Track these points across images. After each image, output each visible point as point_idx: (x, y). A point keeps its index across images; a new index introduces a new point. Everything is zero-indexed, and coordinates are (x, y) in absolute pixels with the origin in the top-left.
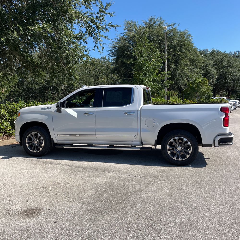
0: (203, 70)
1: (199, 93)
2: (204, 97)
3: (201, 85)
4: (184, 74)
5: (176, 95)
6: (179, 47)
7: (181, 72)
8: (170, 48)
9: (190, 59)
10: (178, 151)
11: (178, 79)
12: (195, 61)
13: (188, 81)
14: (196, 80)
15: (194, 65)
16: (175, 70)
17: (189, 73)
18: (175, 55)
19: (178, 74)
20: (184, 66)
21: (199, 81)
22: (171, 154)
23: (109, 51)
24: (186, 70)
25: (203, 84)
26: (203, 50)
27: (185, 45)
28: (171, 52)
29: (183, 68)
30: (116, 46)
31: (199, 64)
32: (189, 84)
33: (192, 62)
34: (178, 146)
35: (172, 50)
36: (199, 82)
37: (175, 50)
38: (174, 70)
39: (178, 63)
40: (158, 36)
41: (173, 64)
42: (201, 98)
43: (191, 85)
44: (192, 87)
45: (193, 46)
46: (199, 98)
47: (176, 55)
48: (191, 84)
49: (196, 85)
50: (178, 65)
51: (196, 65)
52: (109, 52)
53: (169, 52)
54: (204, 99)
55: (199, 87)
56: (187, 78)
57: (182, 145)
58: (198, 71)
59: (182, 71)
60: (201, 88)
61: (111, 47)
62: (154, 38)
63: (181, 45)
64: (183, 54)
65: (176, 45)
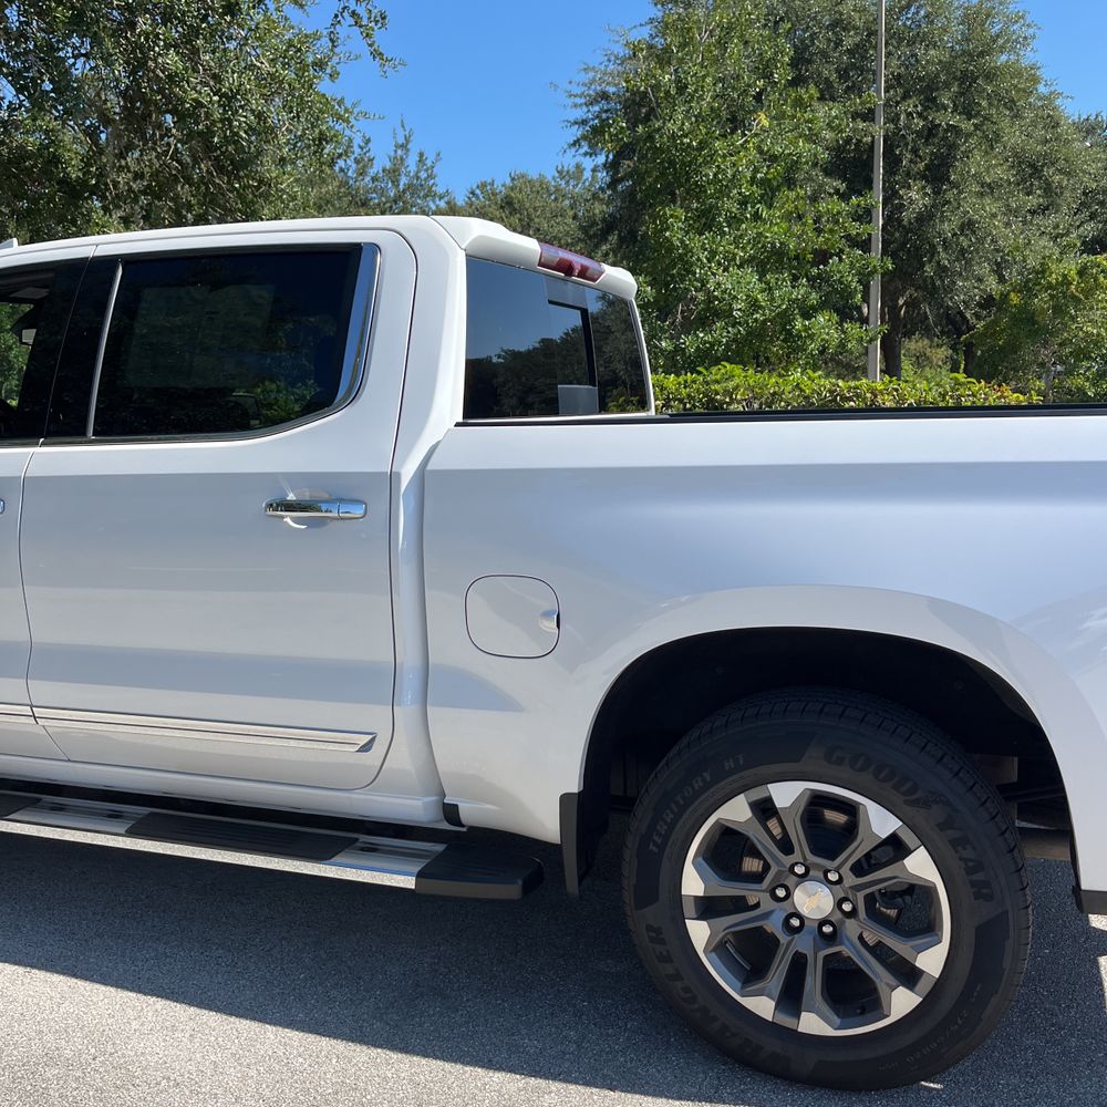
0: (1092, 217)
1: (1060, 345)
2: (1089, 369)
3: (1074, 297)
4: (981, 241)
5: (940, 363)
6: (955, 89)
7: (962, 228)
8: (905, 97)
9: (1016, 155)
10: (795, 922)
11: (942, 270)
12: (1043, 166)
13: (1002, 280)
14: (1043, 272)
15: (1040, 188)
16: (931, 216)
17: (1006, 234)
18: (930, 132)
19: (945, 241)
20: (981, 195)
21: (1065, 276)
22: (718, 948)
23: (576, 123)
24: (994, 216)
25: (1088, 293)
26: (1092, 118)
27: (990, 76)
28: (909, 114)
29: (972, 205)
30: (604, 96)
31: (1065, 182)
32: (1002, 294)
33: (1030, 170)
34: (799, 870)
35: (910, 105)
36: (1066, 281)
37: (930, 102)
38: (925, 218)
39: (948, 179)
40: (839, 24)
41: (916, 185)
42: (1069, 372)
43: (1015, 299)
44: (1023, 309)
45: (1035, 80)
46: (1059, 373)
47: (934, 136)
48: (1012, 294)
49: (1041, 301)
50: (946, 190)
51: (1048, 189)
52: (577, 132)
53: (898, 116)
54: (1088, 378)
55: (1059, 310)
56: (998, 264)
57: (845, 870)
58: (1058, 226)
59: (968, 226)
60: (1073, 319)
61: (583, 101)
62: (813, 37)
63: (966, 80)
64: (975, 125)
65: (937, 76)
